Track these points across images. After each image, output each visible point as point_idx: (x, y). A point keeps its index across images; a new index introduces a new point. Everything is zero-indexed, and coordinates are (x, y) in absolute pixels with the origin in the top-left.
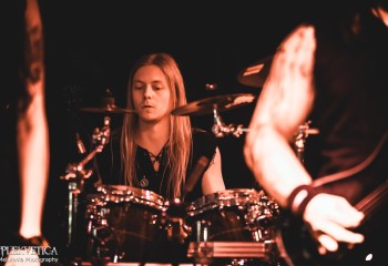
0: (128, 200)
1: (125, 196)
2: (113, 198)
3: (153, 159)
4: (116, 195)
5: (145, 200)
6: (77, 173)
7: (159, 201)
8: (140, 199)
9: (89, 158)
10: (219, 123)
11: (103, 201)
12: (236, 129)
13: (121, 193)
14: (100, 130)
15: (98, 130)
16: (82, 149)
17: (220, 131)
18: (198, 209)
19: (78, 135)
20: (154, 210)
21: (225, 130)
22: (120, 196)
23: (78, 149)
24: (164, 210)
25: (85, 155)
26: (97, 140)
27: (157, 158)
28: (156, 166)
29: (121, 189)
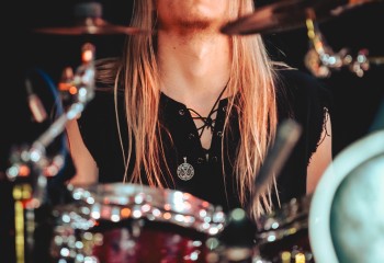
0: (137, 214)
1: (131, 205)
2: (106, 212)
3: (199, 124)
4: (113, 205)
5: (173, 212)
6: (30, 164)
7: (203, 213)
8: (163, 210)
9: (55, 130)
10: (319, 48)
11: (88, 217)
12: (355, 59)
13: (123, 200)
14: (75, 73)
15: (69, 72)
16: (38, 114)
17: (321, 64)
18: (284, 227)
19: (28, 84)
20: (191, 233)
21: (333, 61)
22: (122, 207)
23: (30, 113)
24: (214, 231)
25: (46, 125)
26: (68, 92)
27: (208, 122)
28: (206, 139)
29: (122, 191)
